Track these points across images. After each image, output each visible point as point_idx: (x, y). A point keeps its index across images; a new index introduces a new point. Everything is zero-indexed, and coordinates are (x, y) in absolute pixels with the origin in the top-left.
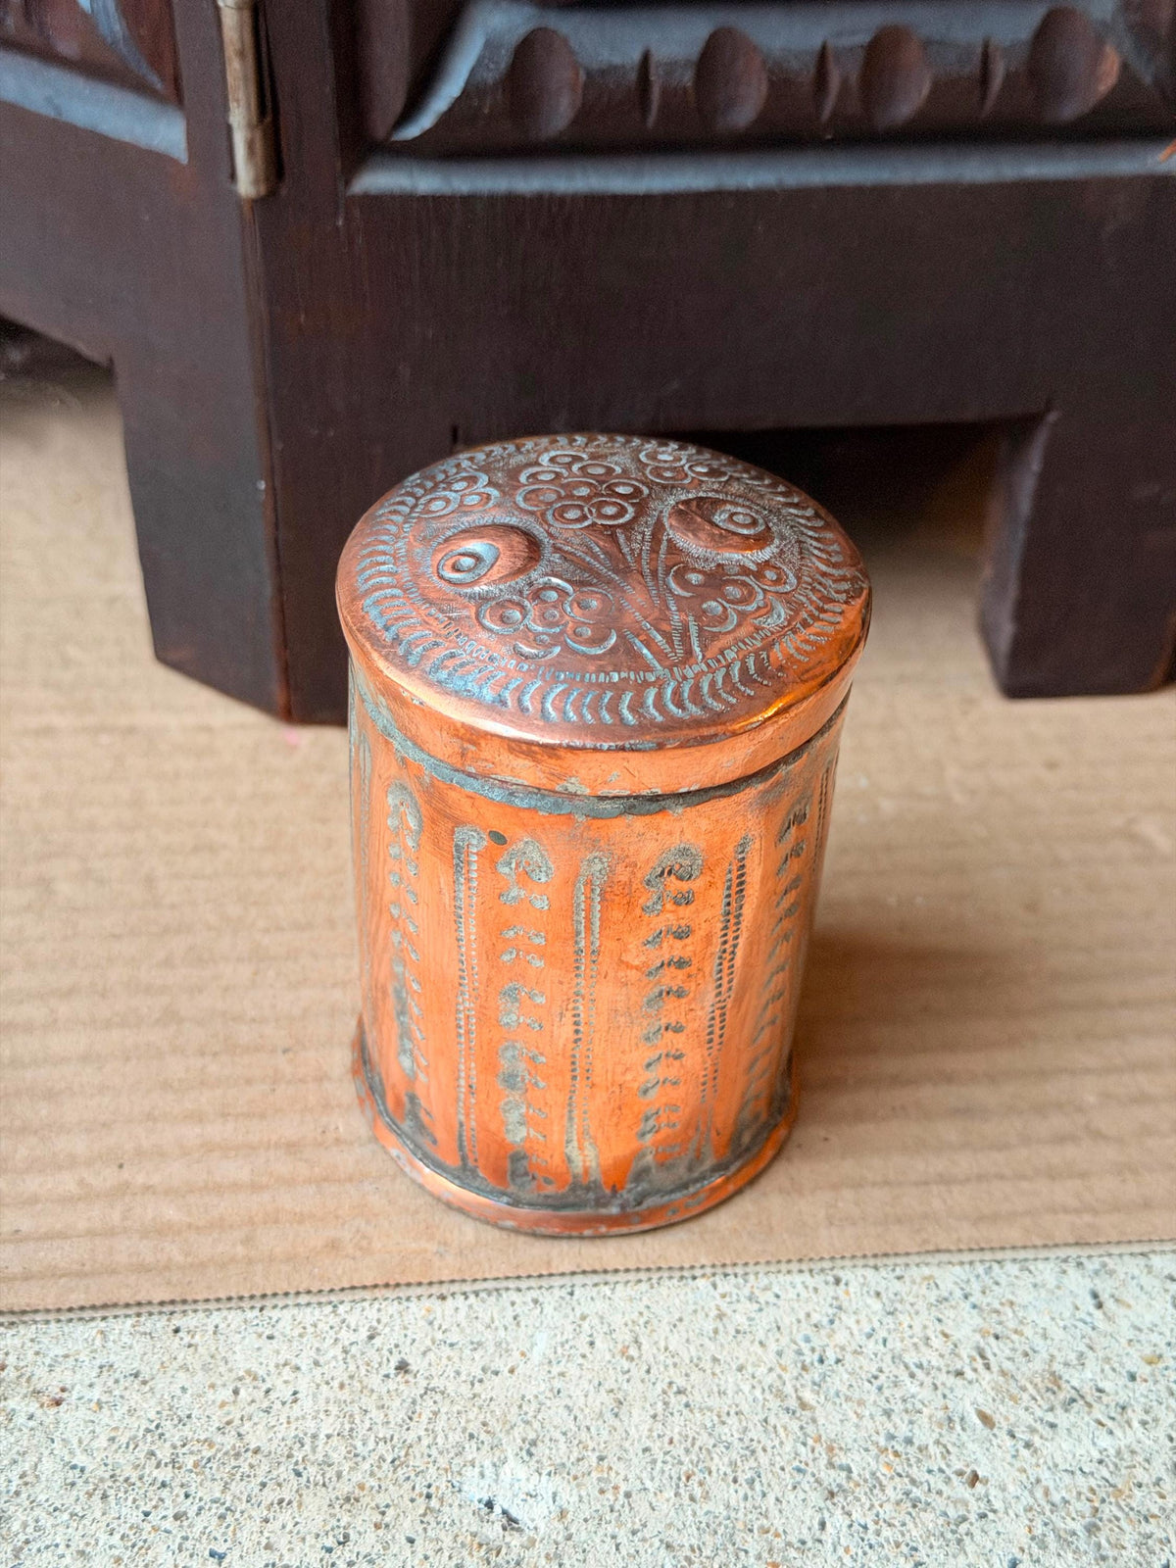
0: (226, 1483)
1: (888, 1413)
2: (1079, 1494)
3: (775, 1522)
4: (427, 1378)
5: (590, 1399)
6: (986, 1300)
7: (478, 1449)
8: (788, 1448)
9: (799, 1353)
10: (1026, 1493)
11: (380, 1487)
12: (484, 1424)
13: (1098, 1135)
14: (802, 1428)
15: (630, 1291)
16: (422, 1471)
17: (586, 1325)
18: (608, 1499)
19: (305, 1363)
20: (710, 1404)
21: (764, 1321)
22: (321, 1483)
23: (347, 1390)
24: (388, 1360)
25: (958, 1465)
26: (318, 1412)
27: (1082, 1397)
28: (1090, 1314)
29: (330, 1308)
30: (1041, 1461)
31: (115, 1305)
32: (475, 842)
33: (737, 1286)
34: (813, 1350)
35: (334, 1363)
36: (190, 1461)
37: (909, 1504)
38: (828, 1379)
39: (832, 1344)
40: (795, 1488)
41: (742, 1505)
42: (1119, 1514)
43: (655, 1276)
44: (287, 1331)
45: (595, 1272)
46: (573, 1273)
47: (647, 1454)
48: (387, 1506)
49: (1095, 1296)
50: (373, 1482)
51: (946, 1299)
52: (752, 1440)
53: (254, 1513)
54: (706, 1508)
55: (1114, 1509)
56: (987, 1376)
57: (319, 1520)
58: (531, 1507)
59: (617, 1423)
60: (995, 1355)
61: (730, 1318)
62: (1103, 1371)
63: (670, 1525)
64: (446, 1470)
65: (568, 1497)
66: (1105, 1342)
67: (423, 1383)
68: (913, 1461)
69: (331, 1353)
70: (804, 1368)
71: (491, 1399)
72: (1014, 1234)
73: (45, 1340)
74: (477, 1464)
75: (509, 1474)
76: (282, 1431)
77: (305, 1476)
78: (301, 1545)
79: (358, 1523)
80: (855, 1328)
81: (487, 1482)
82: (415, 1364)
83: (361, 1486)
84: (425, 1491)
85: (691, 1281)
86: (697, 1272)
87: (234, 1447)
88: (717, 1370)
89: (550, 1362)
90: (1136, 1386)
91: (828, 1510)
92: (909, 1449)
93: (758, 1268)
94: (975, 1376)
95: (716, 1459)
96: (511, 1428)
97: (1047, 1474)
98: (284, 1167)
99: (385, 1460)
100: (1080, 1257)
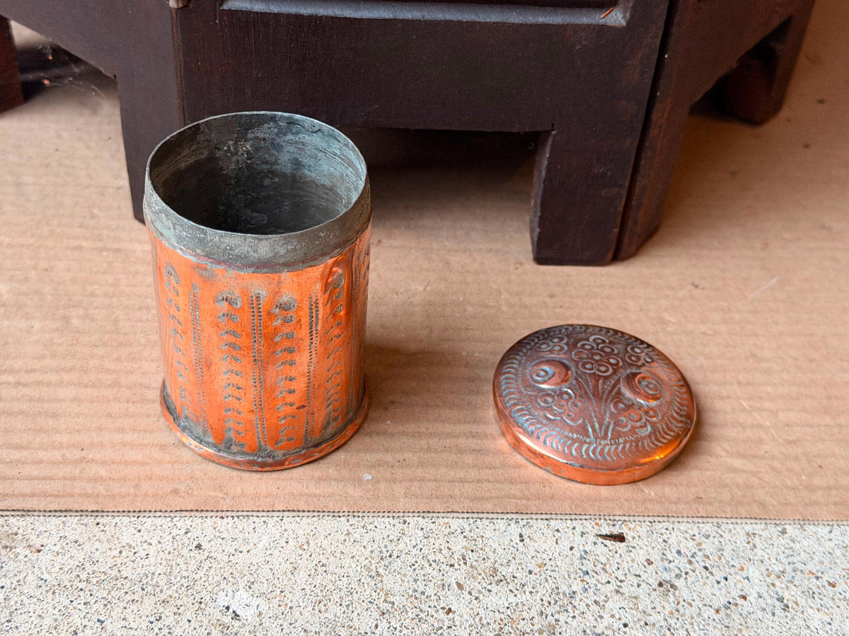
0: (110, 591)
1: (416, 581)
2: (495, 621)
3: (355, 624)
4: (209, 552)
5: (281, 566)
6: (470, 535)
7: (227, 584)
8: (368, 592)
9: (381, 552)
10: (472, 619)
11: (179, 597)
12: (232, 574)
14: (375, 584)
15: (309, 520)
16: (200, 592)
17: (286, 534)
18: (282, 610)
19: (154, 542)
20: (335, 571)
21: (368, 537)
22: (153, 594)
23: (172, 554)
24: (193, 543)
25: (443, 605)
26: (157, 563)
27: (506, 580)
28: (517, 544)
29: (170, 519)
30: (481, 606)
31: (71, 511)
33: (358, 522)
34: (387, 551)
35: (167, 543)
36: (94, 581)
37: (418, 620)
38: (391, 564)
39: (396, 550)
40: (367, 610)
41: (342, 615)
42: (512, 631)
43: (321, 514)
44: (149, 528)
45: (294, 511)
46: (284, 511)
47: (303, 591)
48: (181, 606)
49: (521, 536)
50: (177, 595)
51: (453, 533)
52: (352, 588)
53: (120, 605)
54: (325, 616)
55: (510, 628)
56: (464, 567)
57: (149, 609)
58: (246, 610)
59: (292, 577)
60: (470, 559)
61: (352, 535)
62: (518, 569)
63: (308, 622)
64: (211, 592)
65: (264, 607)
66: (521, 557)
67: (207, 554)
68: (423, 602)
69: (167, 538)
70: (382, 558)
71: (237, 563)
72: (488, 507)
73: (37, 523)
74: (225, 590)
75: (239, 596)
76: (139, 570)
77: (146, 590)
78: (139, 619)
79: (166, 612)
80: (409, 543)
81: (229, 598)
82: (204, 546)
83: (171, 597)
84: (199, 600)
85: (338, 518)
86: (341, 514)
87: (116, 576)
88: (342, 557)
89: (266, 549)
90: (531, 577)
91: (380, 620)
92: (422, 597)
93: (369, 514)
94: (459, 567)
95: (334, 595)
96: (244, 576)
97: (482, 611)
98: (158, 455)
99: (183, 586)
100: (518, 519)
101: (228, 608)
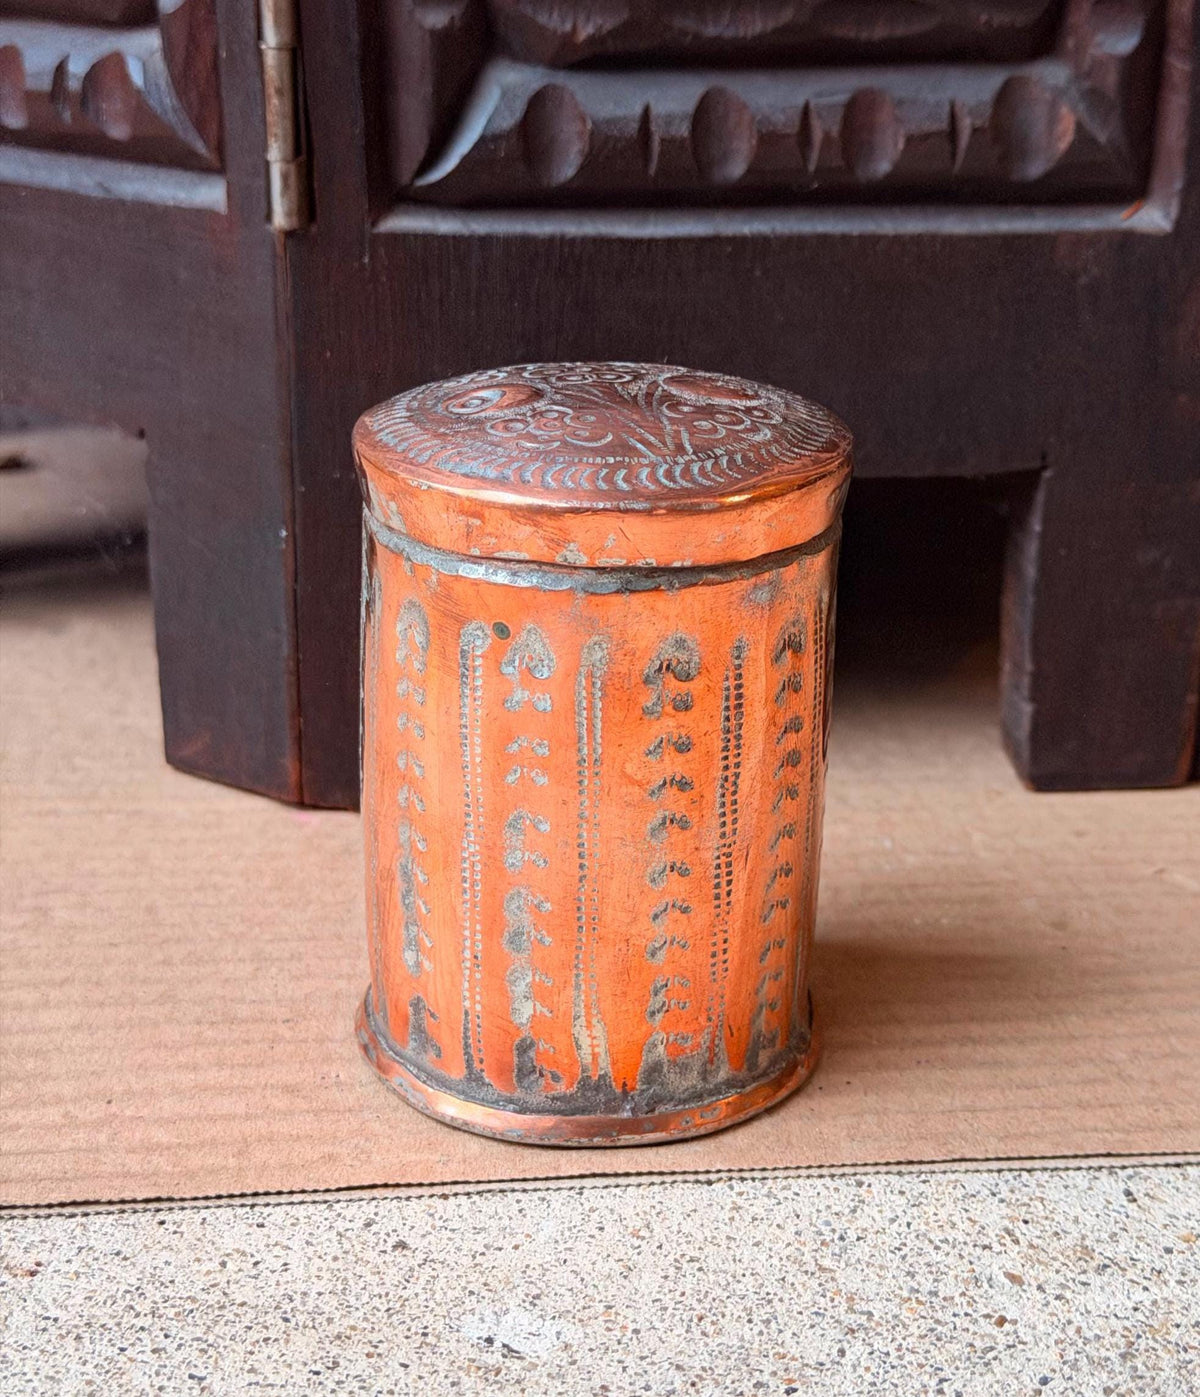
0: (209, 1327)
1: (910, 1274)
2: (1113, 1333)
3: (792, 1350)
4: (426, 1253)
5: (598, 1267)
6: (1014, 1197)
7: (478, 1302)
8: (807, 1297)
9: (820, 1234)
10: (1058, 1331)
11: (373, 1328)
12: (485, 1284)
13: (1128, 1079)
14: (820, 1285)
15: (643, 1191)
16: (419, 1317)
17: (594, 1216)
18: (615, 1335)
19: (296, 1244)
20: (724, 1268)
21: (783, 1211)
22: (311, 1325)
23: (341, 1261)
25: (985, 1312)
26: (310, 1277)
27: (1116, 1264)
29: (325, 1206)
30: (1073, 1309)
31: (97, 1203)
32: (479, 642)
33: (755, 1188)
34: (834, 1231)
36: (171, 1312)
37: (934, 1339)
38: (849, 1251)
39: (853, 1228)
40: (813, 1326)
41: (758, 1339)
43: (669, 1179)
44: (279, 1222)
45: (605, 1175)
46: (582, 1176)
47: (658, 1303)
48: (381, 1342)
49: (1128, 1193)
50: (366, 1325)
51: (974, 1196)
52: (768, 1294)
53: (238, 1349)
54: (719, 1341)
55: (1151, 1343)
56: (1017, 1248)
57: (308, 1352)
58: (534, 1343)
59: (626, 1283)
60: (1025, 1234)
61: (747, 1210)
62: (1138, 1247)
63: (681, 1353)
64: (444, 1317)
65: (572, 1333)
66: (1140, 1226)
67: (420, 1257)
68: (937, 1308)
69: (325, 1236)
70: (824, 1243)
71: (494, 1268)
72: (1044, 1147)
74: (477, 1311)
75: (511, 1323)
76: (271, 1291)
77: (293, 1321)
78: (287, 1370)
79: (349, 1354)
80: (877, 1217)
81: (487, 1325)
82: (412, 1243)
83: (353, 1328)
84: (421, 1331)
85: (706, 1186)
86: (713, 1177)
87: (218, 1302)
88: (733, 1245)
89: (557, 1242)
90: (1173, 1257)
91: (849, 1342)
92: (933, 1299)
93: (777, 1173)
94: (1003, 1249)
95: (730, 1306)
96: (514, 1287)
97: (1079, 1318)
98: (280, 1102)
99: (379, 1310)
100: (1113, 1167)
101: (490, 1341)
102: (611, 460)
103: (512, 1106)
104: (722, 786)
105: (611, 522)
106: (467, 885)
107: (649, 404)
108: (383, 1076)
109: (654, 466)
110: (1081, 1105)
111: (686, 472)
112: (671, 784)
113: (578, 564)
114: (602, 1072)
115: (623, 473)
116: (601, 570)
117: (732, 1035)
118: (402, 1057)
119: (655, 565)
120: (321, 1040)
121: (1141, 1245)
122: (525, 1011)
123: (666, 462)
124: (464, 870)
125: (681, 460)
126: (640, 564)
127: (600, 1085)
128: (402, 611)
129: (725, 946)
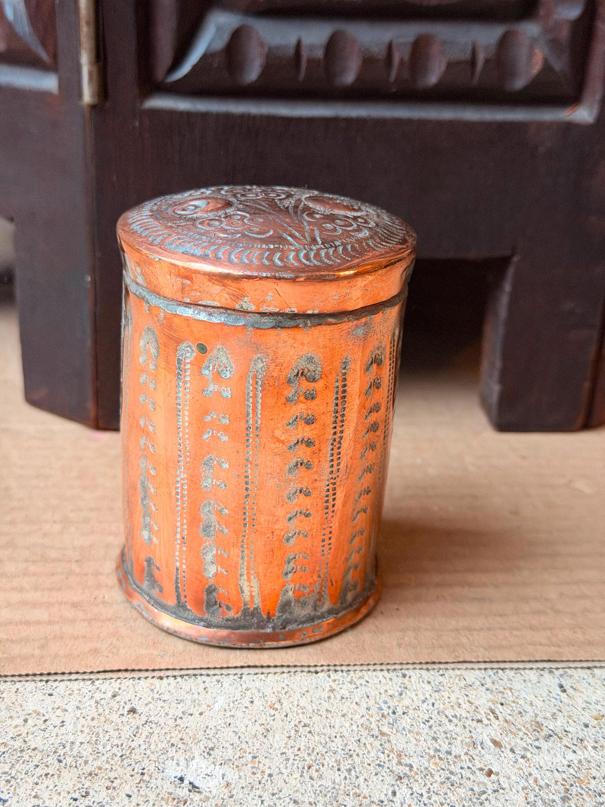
0: (13, 765)
1: (434, 739)
2: (556, 782)
3: (364, 791)
4: (147, 716)
5: (249, 728)
6: (494, 687)
7: (176, 751)
8: (373, 754)
9: (381, 709)
10: (523, 780)
11: (112, 769)
12: (181, 739)
13: (558, 612)
14: (381, 745)
15: (277, 677)
16: (140, 761)
17: (248, 693)
18: (258, 778)
19: (71, 708)
20: (324, 732)
21: (359, 693)
22: (74, 765)
23: (96, 721)
24: (124, 707)
25: (479, 766)
26: (77, 731)
27: (556, 734)
28: (558, 695)
29: (90, 682)
30: (532, 765)
32: (188, 355)
33: (343, 677)
34: (389, 707)
35: (89, 708)
37: (449, 784)
38: (398, 721)
39: (401, 705)
41: (343, 782)
42: (582, 792)
43: (293, 670)
44: (62, 692)
45: (255, 667)
46: (242, 667)
47: (284, 755)
48: (116, 778)
49: (561, 686)
50: (107, 766)
51: (471, 686)
52: (350, 750)
53: (28, 780)
54: (320, 783)
55: (580, 790)
56: (497, 722)
57: (71, 784)
58: (208, 781)
59: (265, 740)
60: (501, 713)
61: (338, 692)
62: (568, 722)
63: (297, 791)
64: (155, 761)
65: (232, 775)
66: (568, 708)
67: (144, 719)
68: (451, 762)
69: (89, 703)
70: (383, 716)
71: (187, 727)
74: (175, 758)
75: (195, 766)
76: (52, 740)
77: (64, 762)
78: (57, 796)
79: (96, 786)
80: (415, 698)
81: (181, 768)
82: (139, 709)
83: (100, 768)
84: (140, 771)
85: (314, 674)
86: (319, 669)
87: (20, 747)
88: (329, 716)
89: (225, 710)
90: (589, 730)
91: (398, 786)
92: (449, 757)
93: (356, 668)
94: (489, 722)
95: (327, 759)
96: (199, 742)
97: (536, 771)
98: (69, 613)
99: (116, 756)
100: (551, 668)
101: (181, 779)
102: (272, 247)
103: (202, 623)
104: (332, 444)
105: (270, 285)
106: (179, 497)
107: (296, 213)
108: (130, 599)
109: (297, 251)
110: (532, 628)
111: (317, 255)
112: (302, 443)
113: (249, 310)
114: (256, 606)
115: (278, 255)
116: (263, 314)
117: (332, 585)
118: (141, 590)
119: (296, 312)
120: (97, 574)
121: (570, 721)
122: (212, 570)
123: (305, 249)
124: (177, 488)
125: (314, 248)
126: (287, 312)
127: (255, 613)
128: (143, 334)
129: (330, 535)
